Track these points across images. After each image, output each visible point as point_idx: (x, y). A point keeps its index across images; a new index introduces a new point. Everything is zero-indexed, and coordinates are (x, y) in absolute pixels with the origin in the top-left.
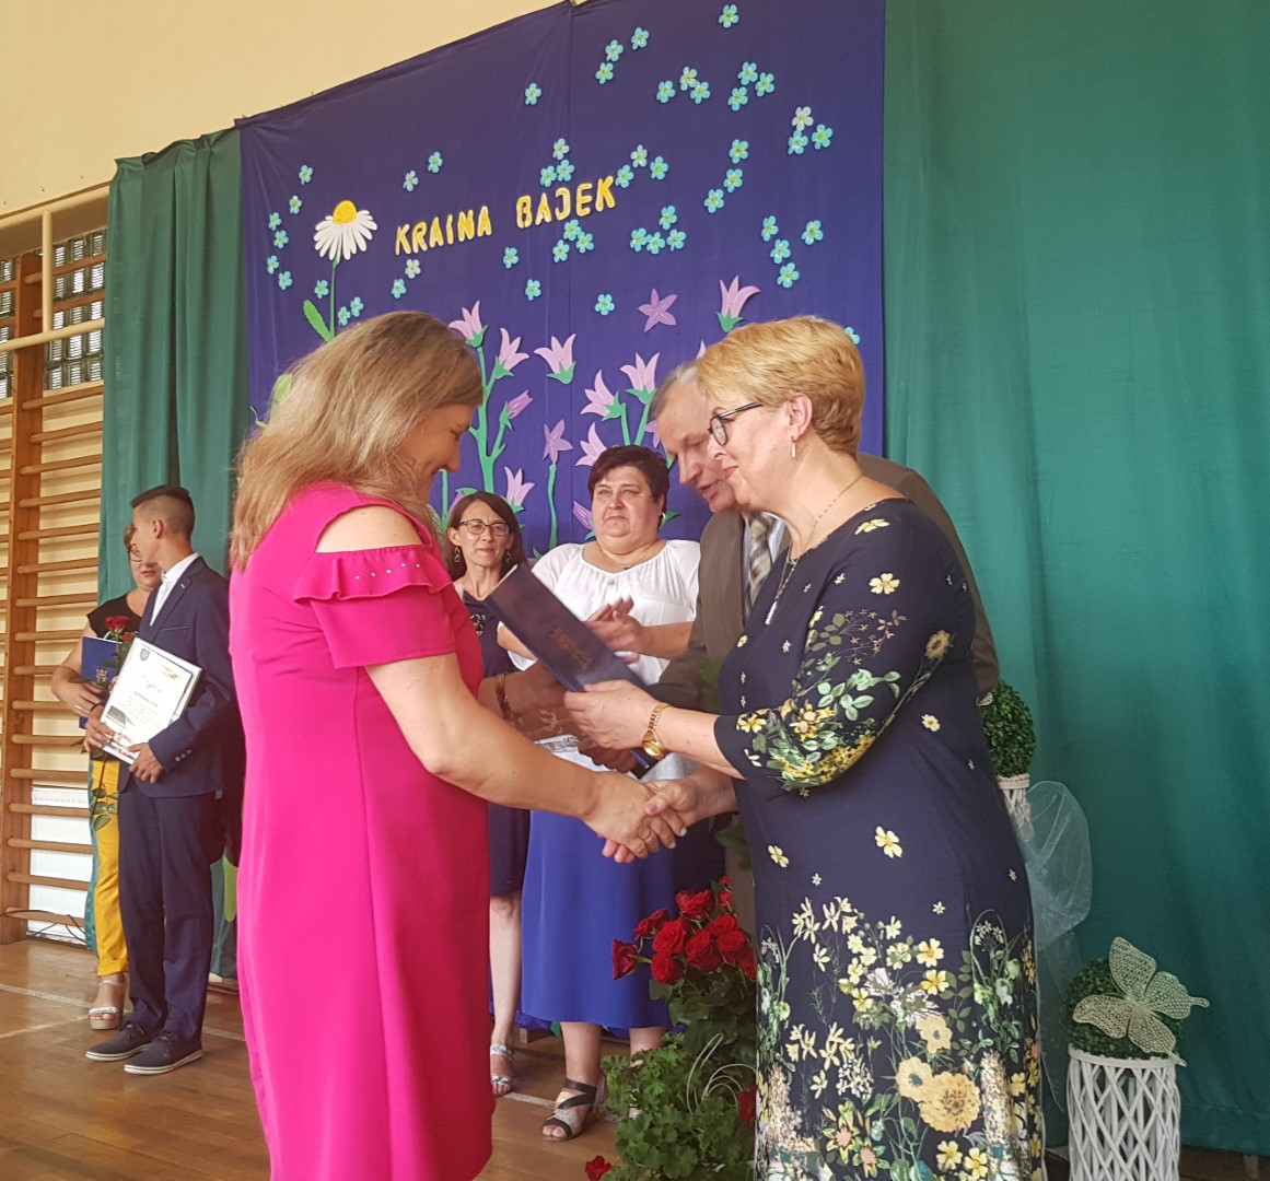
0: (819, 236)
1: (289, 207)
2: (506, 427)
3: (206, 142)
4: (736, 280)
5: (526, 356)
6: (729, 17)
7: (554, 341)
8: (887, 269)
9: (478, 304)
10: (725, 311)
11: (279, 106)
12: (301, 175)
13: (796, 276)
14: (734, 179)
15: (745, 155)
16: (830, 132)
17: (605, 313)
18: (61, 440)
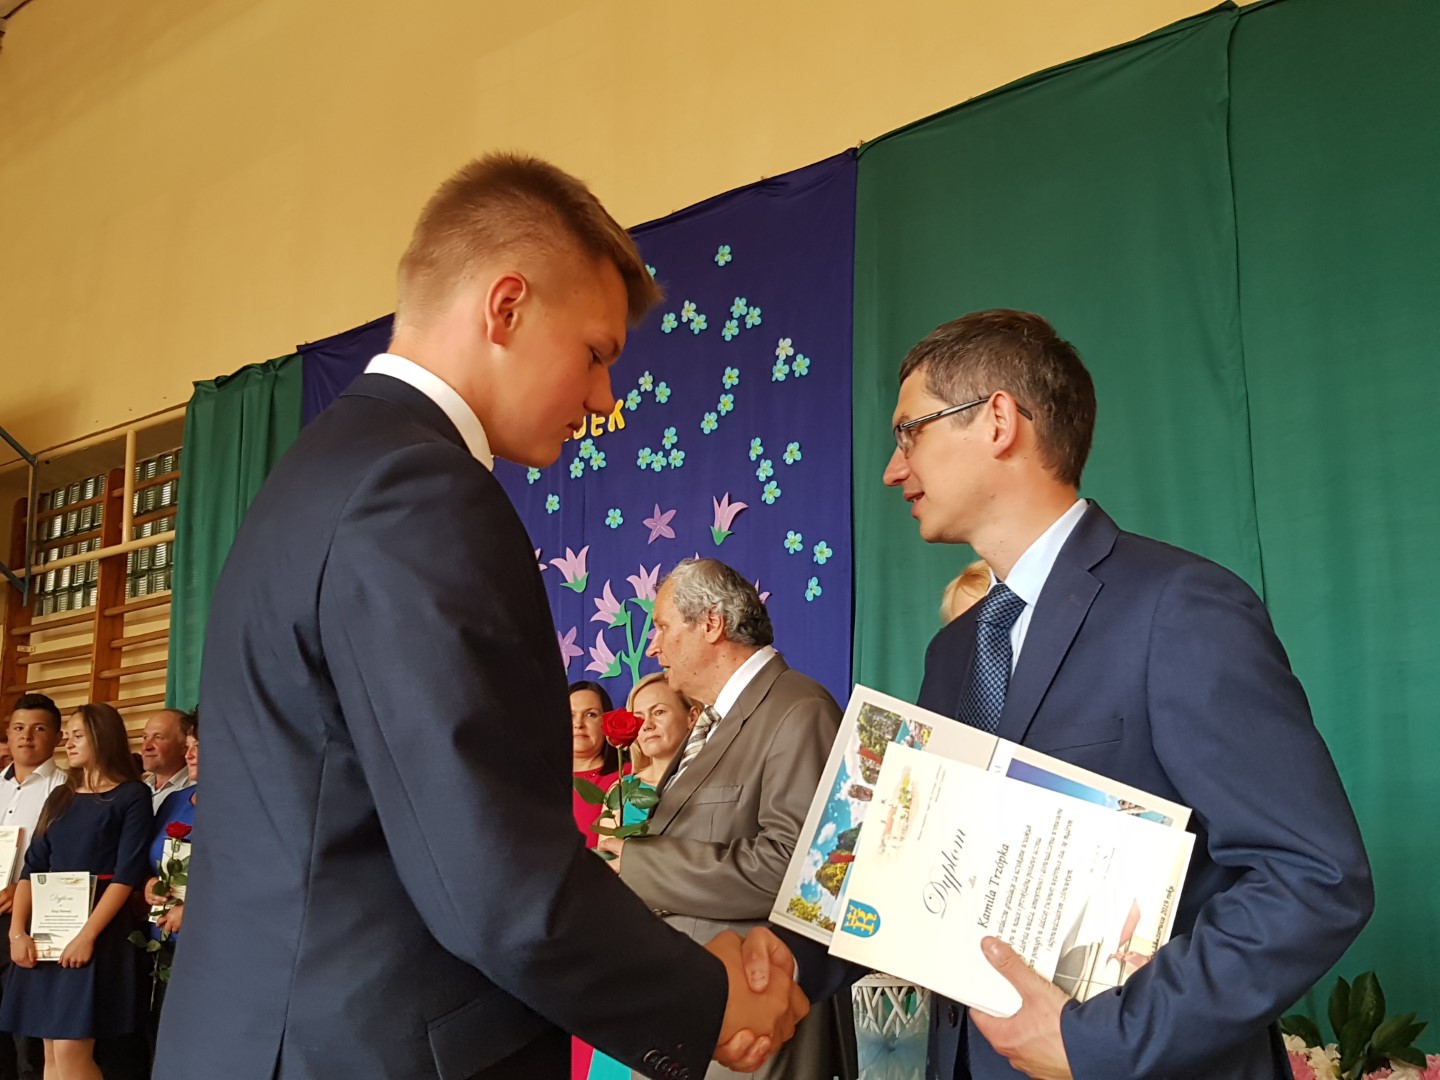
3: (271, 367)
4: (726, 497)
7: (569, 553)
10: (717, 525)
11: (337, 334)
13: (777, 493)
14: (726, 404)
17: (614, 525)
18: (141, 643)
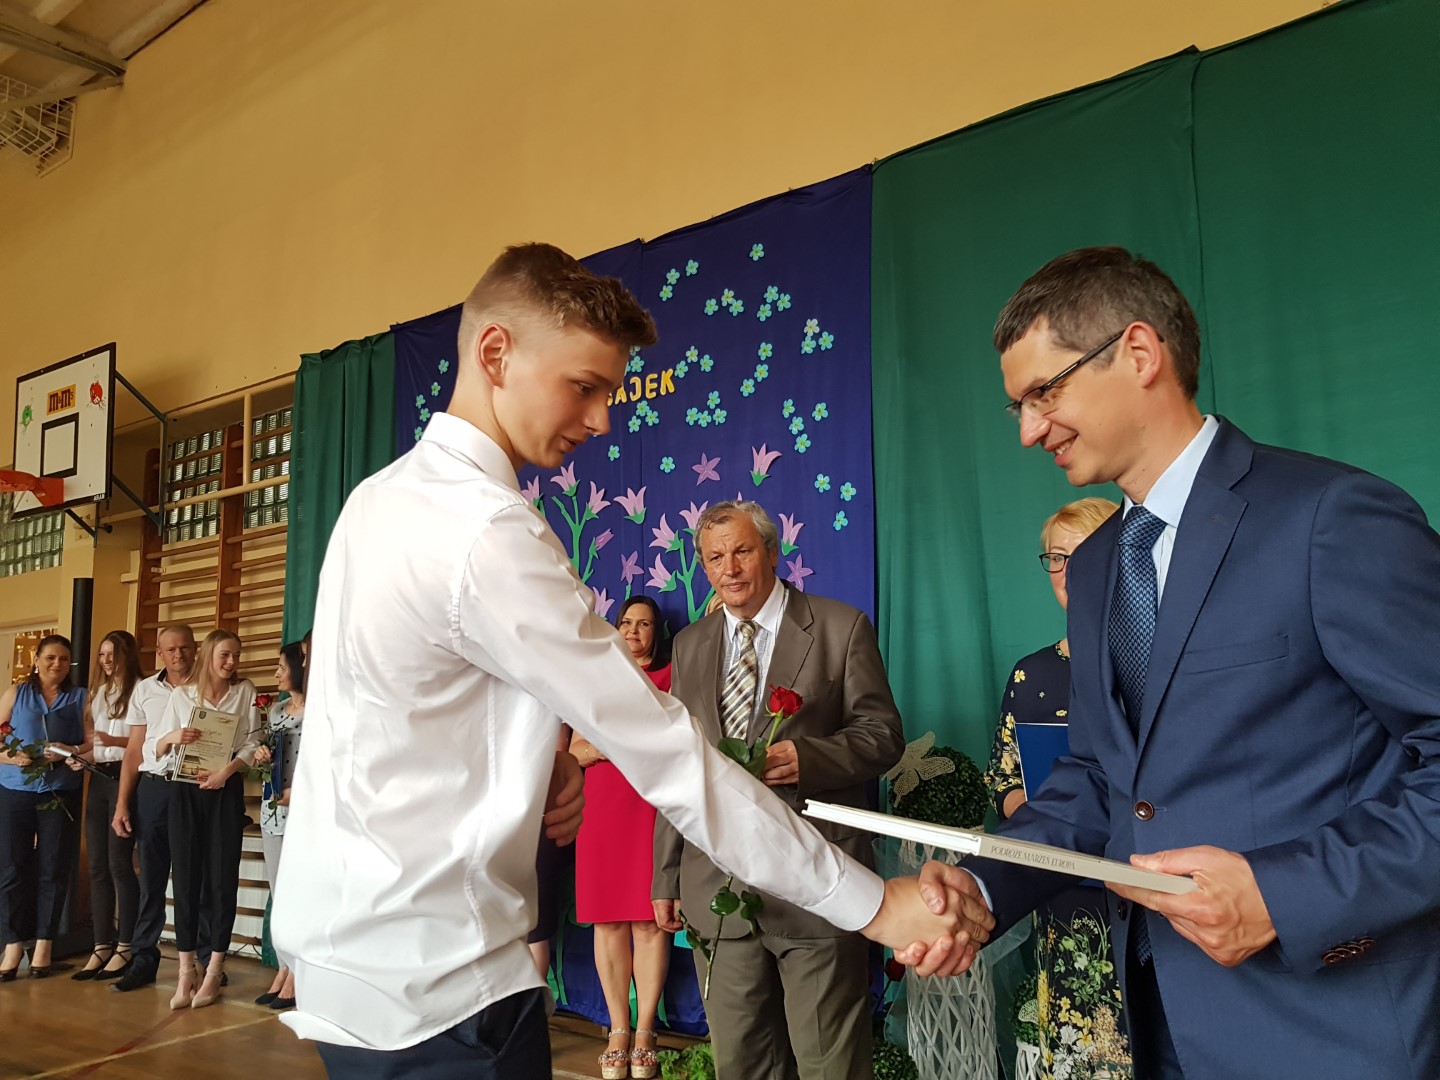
0: (825, 414)
1: (431, 390)
2: (594, 556)
3: (368, 342)
4: (764, 447)
5: (609, 504)
6: (758, 252)
7: (629, 491)
8: (875, 439)
9: (572, 464)
10: (756, 470)
11: (424, 316)
12: (440, 367)
13: (808, 444)
14: (762, 372)
15: (770, 354)
16: (832, 338)
17: (667, 471)
18: (256, 567)
